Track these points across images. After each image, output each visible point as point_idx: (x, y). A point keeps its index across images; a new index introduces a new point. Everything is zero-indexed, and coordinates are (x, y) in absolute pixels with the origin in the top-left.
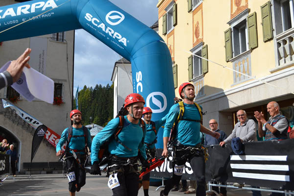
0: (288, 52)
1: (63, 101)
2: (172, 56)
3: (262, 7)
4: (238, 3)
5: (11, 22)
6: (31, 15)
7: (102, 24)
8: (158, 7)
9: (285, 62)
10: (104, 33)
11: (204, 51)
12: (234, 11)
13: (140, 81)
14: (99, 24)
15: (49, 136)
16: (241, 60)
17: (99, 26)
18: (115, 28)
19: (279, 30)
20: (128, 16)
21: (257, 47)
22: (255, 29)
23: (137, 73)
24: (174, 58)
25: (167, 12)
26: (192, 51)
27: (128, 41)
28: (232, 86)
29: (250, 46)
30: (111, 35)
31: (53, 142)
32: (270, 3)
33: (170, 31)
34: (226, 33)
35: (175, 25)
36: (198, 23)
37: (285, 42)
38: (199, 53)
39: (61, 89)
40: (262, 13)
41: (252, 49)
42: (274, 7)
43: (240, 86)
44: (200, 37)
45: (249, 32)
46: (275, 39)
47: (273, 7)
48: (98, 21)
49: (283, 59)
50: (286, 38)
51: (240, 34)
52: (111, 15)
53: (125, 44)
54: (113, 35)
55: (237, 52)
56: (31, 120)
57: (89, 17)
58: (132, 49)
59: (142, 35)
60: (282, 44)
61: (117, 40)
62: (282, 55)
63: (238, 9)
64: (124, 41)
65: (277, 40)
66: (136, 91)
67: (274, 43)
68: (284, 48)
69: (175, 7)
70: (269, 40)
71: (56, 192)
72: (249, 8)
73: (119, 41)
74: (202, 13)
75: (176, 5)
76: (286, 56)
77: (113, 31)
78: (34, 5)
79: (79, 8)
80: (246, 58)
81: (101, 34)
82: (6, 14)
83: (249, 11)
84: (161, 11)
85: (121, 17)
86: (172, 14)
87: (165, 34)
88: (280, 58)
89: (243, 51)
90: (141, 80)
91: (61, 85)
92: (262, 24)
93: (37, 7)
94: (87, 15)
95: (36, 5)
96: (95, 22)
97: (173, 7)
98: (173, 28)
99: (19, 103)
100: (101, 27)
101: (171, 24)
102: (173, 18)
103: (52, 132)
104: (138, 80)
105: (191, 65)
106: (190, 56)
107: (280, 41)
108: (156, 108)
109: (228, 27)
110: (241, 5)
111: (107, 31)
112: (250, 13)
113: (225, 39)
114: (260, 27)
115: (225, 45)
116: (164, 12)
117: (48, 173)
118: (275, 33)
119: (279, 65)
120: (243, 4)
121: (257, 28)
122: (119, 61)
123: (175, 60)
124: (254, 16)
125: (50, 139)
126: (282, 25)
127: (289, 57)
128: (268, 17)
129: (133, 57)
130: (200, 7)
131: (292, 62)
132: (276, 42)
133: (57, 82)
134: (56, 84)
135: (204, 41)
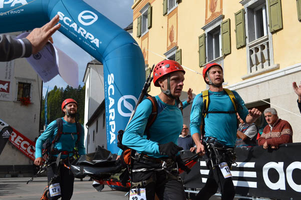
0: (260, 60)
1: (31, 102)
2: (146, 59)
3: (236, 15)
4: (212, 9)
7: (75, 24)
8: (133, 8)
9: (257, 70)
10: (76, 33)
11: (178, 55)
12: (208, 18)
13: (112, 84)
14: (71, 23)
15: (15, 139)
17: (70, 26)
18: (88, 29)
19: (252, 38)
20: (101, 17)
21: (230, 53)
22: (229, 36)
23: (109, 75)
24: (147, 61)
25: (142, 15)
26: (166, 54)
27: (101, 43)
29: (223, 52)
30: (83, 36)
31: (19, 145)
32: (243, 10)
33: (144, 34)
34: (200, 38)
35: (149, 28)
36: (172, 27)
38: (172, 58)
39: (30, 89)
40: (236, 21)
41: (225, 55)
42: (248, 14)
44: (175, 41)
45: (222, 38)
46: (247, 46)
47: (246, 15)
48: (70, 21)
49: (255, 66)
50: (258, 46)
51: (214, 39)
52: (83, 15)
53: (98, 45)
54: (85, 35)
55: (210, 58)
57: (60, 15)
58: (105, 50)
60: (254, 51)
61: (89, 40)
62: (254, 62)
63: (213, 15)
64: (96, 42)
65: (250, 47)
66: (107, 93)
67: (246, 49)
68: (256, 56)
70: (242, 47)
71: (21, 197)
72: (223, 14)
73: (92, 42)
74: (177, 17)
75: (151, 8)
76: (257, 63)
77: (85, 32)
79: (50, 6)
81: (73, 34)
83: (223, 17)
84: (136, 12)
85: (94, 17)
86: (147, 16)
87: (139, 37)
88: (252, 65)
89: (216, 57)
90: (113, 82)
91: (29, 85)
92: (236, 31)
93: (6, 3)
94: (59, 13)
95: (5, 1)
96: (67, 21)
97: (148, 9)
98: (147, 30)
100: (73, 27)
101: (146, 26)
102: (148, 21)
103: (18, 134)
104: (109, 83)
107: (253, 48)
109: (202, 32)
110: (216, 11)
111: (79, 32)
112: (224, 20)
113: (199, 44)
114: (233, 34)
115: (198, 50)
116: (139, 14)
117: (13, 176)
118: (247, 40)
119: (251, 72)
120: (218, 10)
121: (230, 35)
122: (92, 61)
123: (149, 63)
124: (228, 23)
125: (16, 142)
126: (254, 32)
127: (261, 64)
128: (242, 24)
129: (106, 59)
130: (176, 11)
131: (263, 70)
132: (248, 49)
133: (25, 82)
134: (24, 84)
135: (178, 45)
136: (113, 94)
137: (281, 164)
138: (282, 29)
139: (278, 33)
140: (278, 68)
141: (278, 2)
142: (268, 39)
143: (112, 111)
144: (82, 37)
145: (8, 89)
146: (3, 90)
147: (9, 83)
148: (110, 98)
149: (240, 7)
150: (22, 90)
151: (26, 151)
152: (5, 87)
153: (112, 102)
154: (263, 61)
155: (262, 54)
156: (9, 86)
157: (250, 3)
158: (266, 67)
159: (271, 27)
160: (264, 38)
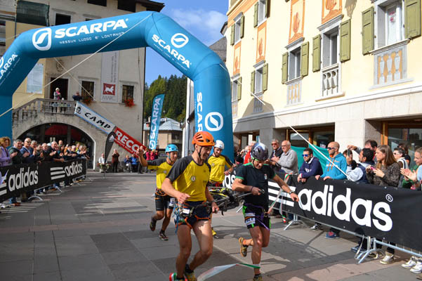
0: (330, 86)
1: (134, 103)
2: (238, 68)
3: (314, 39)
4: (295, 30)
5: (85, 39)
6: (103, 33)
7: (168, 46)
8: (228, 15)
9: (327, 94)
10: (170, 54)
11: (265, 69)
12: (292, 36)
13: (200, 102)
14: (165, 45)
15: (121, 138)
16: (294, 84)
17: (165, 48)
18: (179, 51)
19: (326, 63)
20: (192, 38)
21: (307, 75)
23: (198, 94)
24: (239, 70)
25: (235, 23)
26: (255, 66)
27: (191, 64)
28: (286, 107)
29: (301, 73)
31: (124, 143)
32: (320, 36)
33: (237, 42)
34: (283, 56)
35: (242, 38)
36: (262, 40)
37: (329, 74)
38: (260, 71)
39: (133, 91)
40: (314, 45)
41: (304, 76)
43: (291, 108)
44: (263, 55)
45: (302, 60)
47: (322, 41)
48: (164, 43)
49: (326, 91)
50: (330, 72)
51: (296, 58)
52: (176, 38)
53: (188, 66)
54: (177, 57)
55: (292, 75)
56: (103, 123)
57: (156, 38)
58: (195, 71)
59: (204, 58)
60: (327, 76)
61: (180, 61)
62: (326, 87)
63: (295, 36)
64: (187, 63)
65: (323, 72)
66: (197, 110)
67: (320, 73)
68: (328, 81)
69: (242, 20)
70: (317, 71)
72: (304, 36)
73: (183, 63)
74: (266, 31)
75: (244, 18)
76: (328, 89)
77: (177, 54)
78: (105, 24)
80: (297, 83)
81: (167, 54)
82: (80, 31)
83: (303, 39)
84: (230, 20)
85: (185, 39)
87: (233, 44)
88: (324, 89)
89: (297, 77)
90: (201, 100)
91: (133, 87)
92: (313, 55)
93: (109, 26)
94: (155, 36)
95: (108, 24)
96: (162, 43)
97: (241, 18)
98: (240, 40)
99: (92, 104)
100: (167, 49)
101: (238, 35)
102: (240, 29)
104: (198, 101)
105: (253, 80)
106: (252, 71)
107: (326, 73)
108: (213, 126)
109: (285, 51)
111: (172, 53)
112: (305, 42)
113: (283, 62)
114: (311, 58)
115: (282, 67)
118: (322, 64)
119: (323, 95)
120: (299, 31)
121: (308, 58)
123: (240, 73)
124: (307, 46)
125: (122, 141)
126: (329, 58)
127: (331, 90)
128: (317, 50)
129: (196, 78)
130: (264, 25)
131: (332, 95)
133: (128, 84)
134: (127, 86)
135: (266, 59)
136: (201, 110)
137: (311, 191)
138: (349, 59)
139: (346, 62)
140: (343, 95)
141: (348, 34)
142: (338, 67)
143: (200, 126)
144: (174, 58)
145: (114, 92)
146: (110, 93)
147: (114, 86)
148: (198, 114)
149: (318, 33)
150: (126, 91)
151: (131, 149)
152: (111, 90)
153: (200, 117)
154: (333, 87)
155: (332, 79)
156: (114, 88)
157: (326, 30)
158: (335, 94)
159: (341, 57)
160: (335, 65)
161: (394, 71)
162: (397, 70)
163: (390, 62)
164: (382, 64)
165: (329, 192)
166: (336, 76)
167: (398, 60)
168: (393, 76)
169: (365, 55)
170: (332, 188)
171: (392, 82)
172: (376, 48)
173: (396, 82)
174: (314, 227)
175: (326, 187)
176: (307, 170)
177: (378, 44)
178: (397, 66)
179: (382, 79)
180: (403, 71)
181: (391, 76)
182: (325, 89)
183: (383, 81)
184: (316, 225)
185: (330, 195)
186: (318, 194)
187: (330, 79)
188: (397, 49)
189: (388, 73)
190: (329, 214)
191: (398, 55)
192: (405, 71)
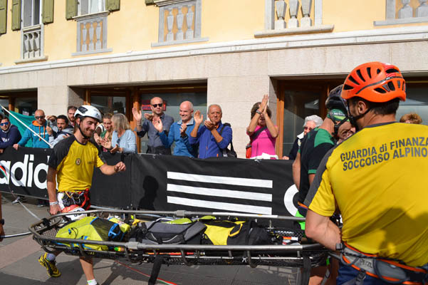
0: (32, 48)
9: (29, 57)
19: (27, 23)
21: (5, 33)
22: (5, 14)
37: (30, 36)
46: (22, 30)
49: (27, 53)
50: (32, 32)
60: (28, 37)
62: (27, 49)
65: (24, 32)
67: (20, 33)
68: (29, 42)
70: (17, 30)
76: (30, 51)
92: (12, 11)
107: (27, 33)
114: (9, 14)
118: (22, 23)
119: (24, 58)
127: (32, 52)
128: (18, 6)
131: (34, 59)
132: (23, 33)
137: (9, 163)
138: (52, 22)
139: (49, 25)
142: (40, 28)
154: (35, 50)
155: (34, 41)
158: (37, 57)
159: (43, 18)
160: (37, 26)
161: (95, 40)
162: (98, 40)
163: (92, 30)
164: (85, 32)
165: (29, 161)
166: (38, 39)
167: (99, 30)
168: (95, 45)
169: (68, 20)
170: (32, 157)
171: (93, 51)
172: (79, 15)
173: (97, 50)
174: (16, 201)
175: (26, 156)
176: (4, 139)
177: (82, 11)
178: (98, 36)
179: (85, 46)
180: (103, 41)
181: (93, 44)
182: (26, 51)
183: (85, 49)
184: (19, 198)
185: (31, 164)
186: (18, 165)
187: (32, 41)
188: (98, 20)
189: (90, 41)
190: (30, 185)
191: (99, 24)
192: (106, 41)
